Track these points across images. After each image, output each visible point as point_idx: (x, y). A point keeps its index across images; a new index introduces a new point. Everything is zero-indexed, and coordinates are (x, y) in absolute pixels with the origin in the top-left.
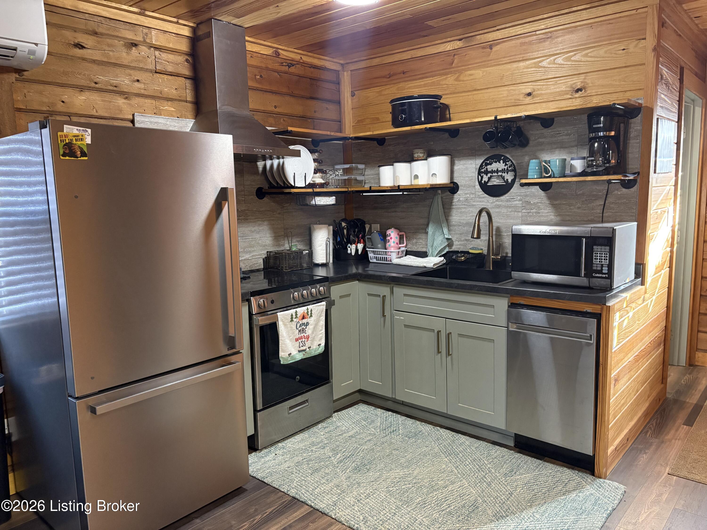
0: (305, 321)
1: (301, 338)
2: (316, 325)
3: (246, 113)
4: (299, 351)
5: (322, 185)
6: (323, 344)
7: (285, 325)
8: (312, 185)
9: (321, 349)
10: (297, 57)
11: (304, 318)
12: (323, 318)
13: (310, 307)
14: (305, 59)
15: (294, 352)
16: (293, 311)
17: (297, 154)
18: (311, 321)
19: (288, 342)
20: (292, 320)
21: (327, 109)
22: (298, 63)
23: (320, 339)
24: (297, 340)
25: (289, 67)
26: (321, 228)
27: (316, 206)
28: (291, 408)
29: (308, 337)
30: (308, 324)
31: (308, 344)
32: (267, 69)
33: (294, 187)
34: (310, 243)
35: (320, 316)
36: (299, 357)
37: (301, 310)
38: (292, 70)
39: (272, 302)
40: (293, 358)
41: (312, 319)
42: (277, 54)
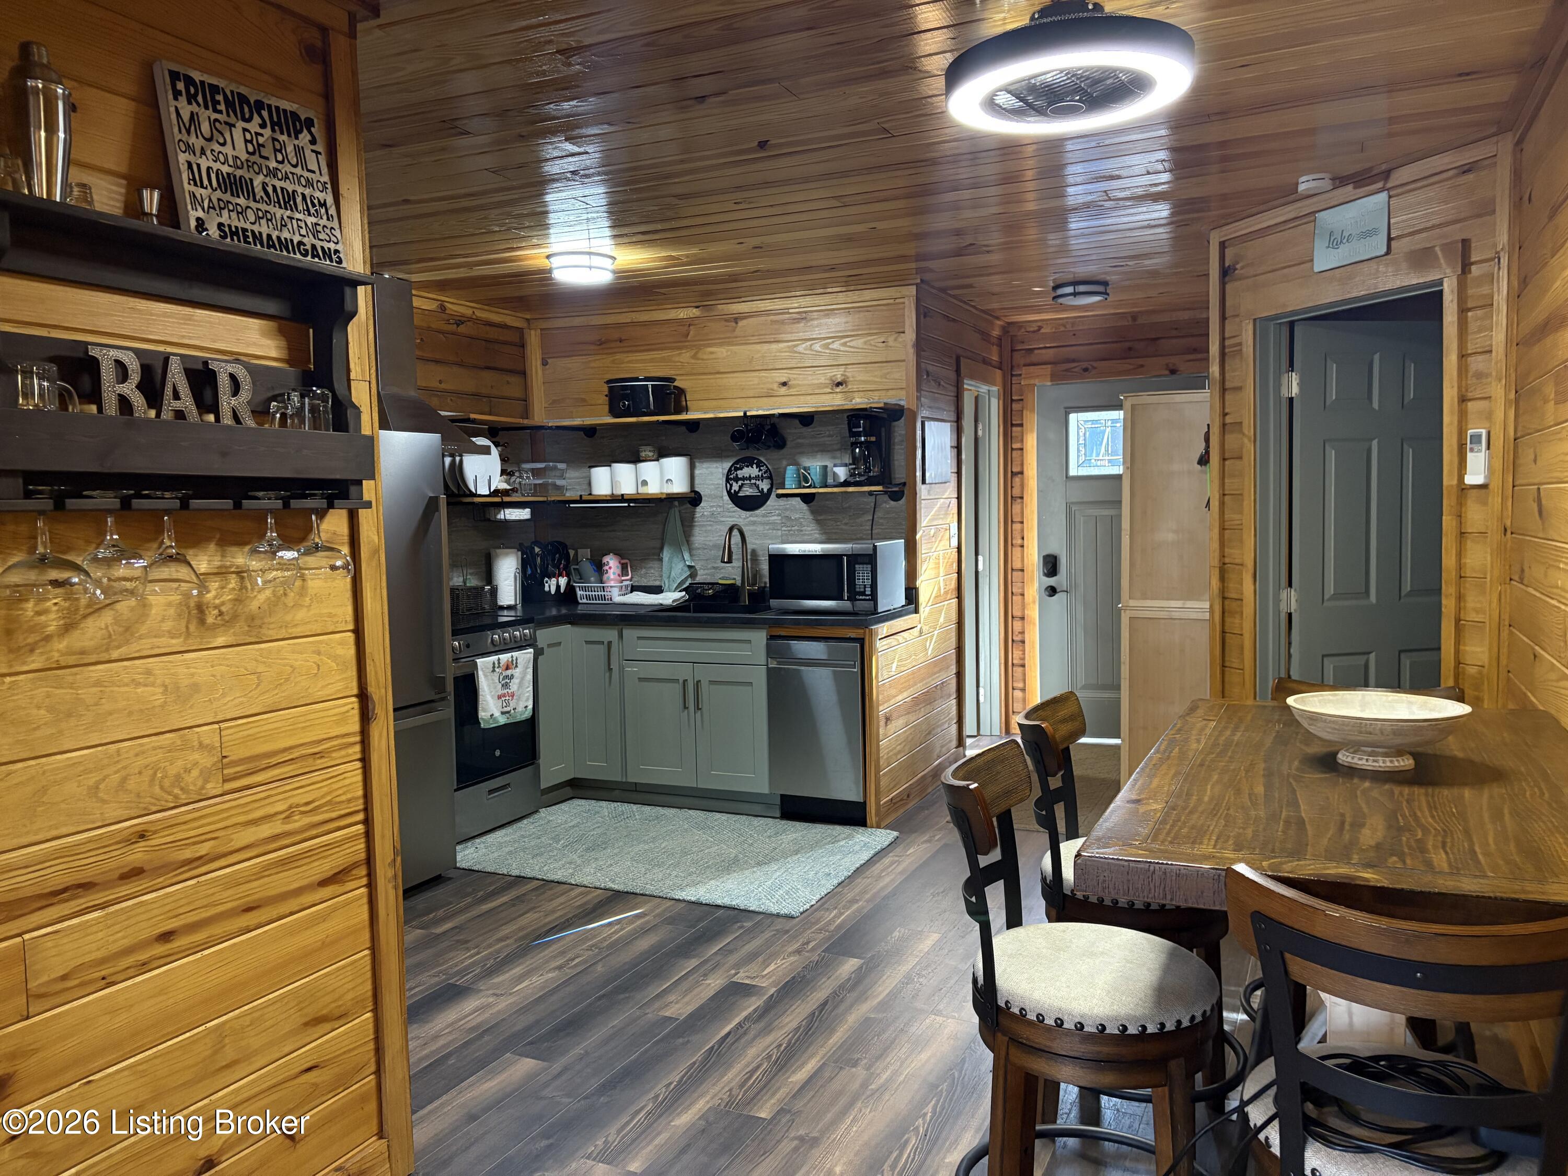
0: (509, 672)
1: (504, 695)
2: (522, 679)
3: (412, 393)
4: (503, 713)
5: (506, 493)
6: (530, 707)
7: (485, 676)
8: (496, 493)
9: (528, 714)
10: (468, 312)
11: (507, 668)
12: (530, 671)
13: (515, 654)
14: (479, 314)
15: (497, 714)
16: (494, 658)
17: (486, 451)
18: (517, 672)
19: (489, 698)
20: (494, 671)
21: (508, 383)
22: (470, 319)
23: (527, 700)
24: (499, 697)
25: (458, 325)
26: (507, 554)
27: (506, 522)
28: (491, 792)
29: (513, 695)
30: (512, 677)
31: (513, 704)
32: (429, 329)
33: (476, 495)
35: (527, 668)
36: (502, 720)
37: (505, 657)
38: (462, 329)
39: (468, 646)
40: (495, 720)
41: (518, 670)
42: (443, 308)
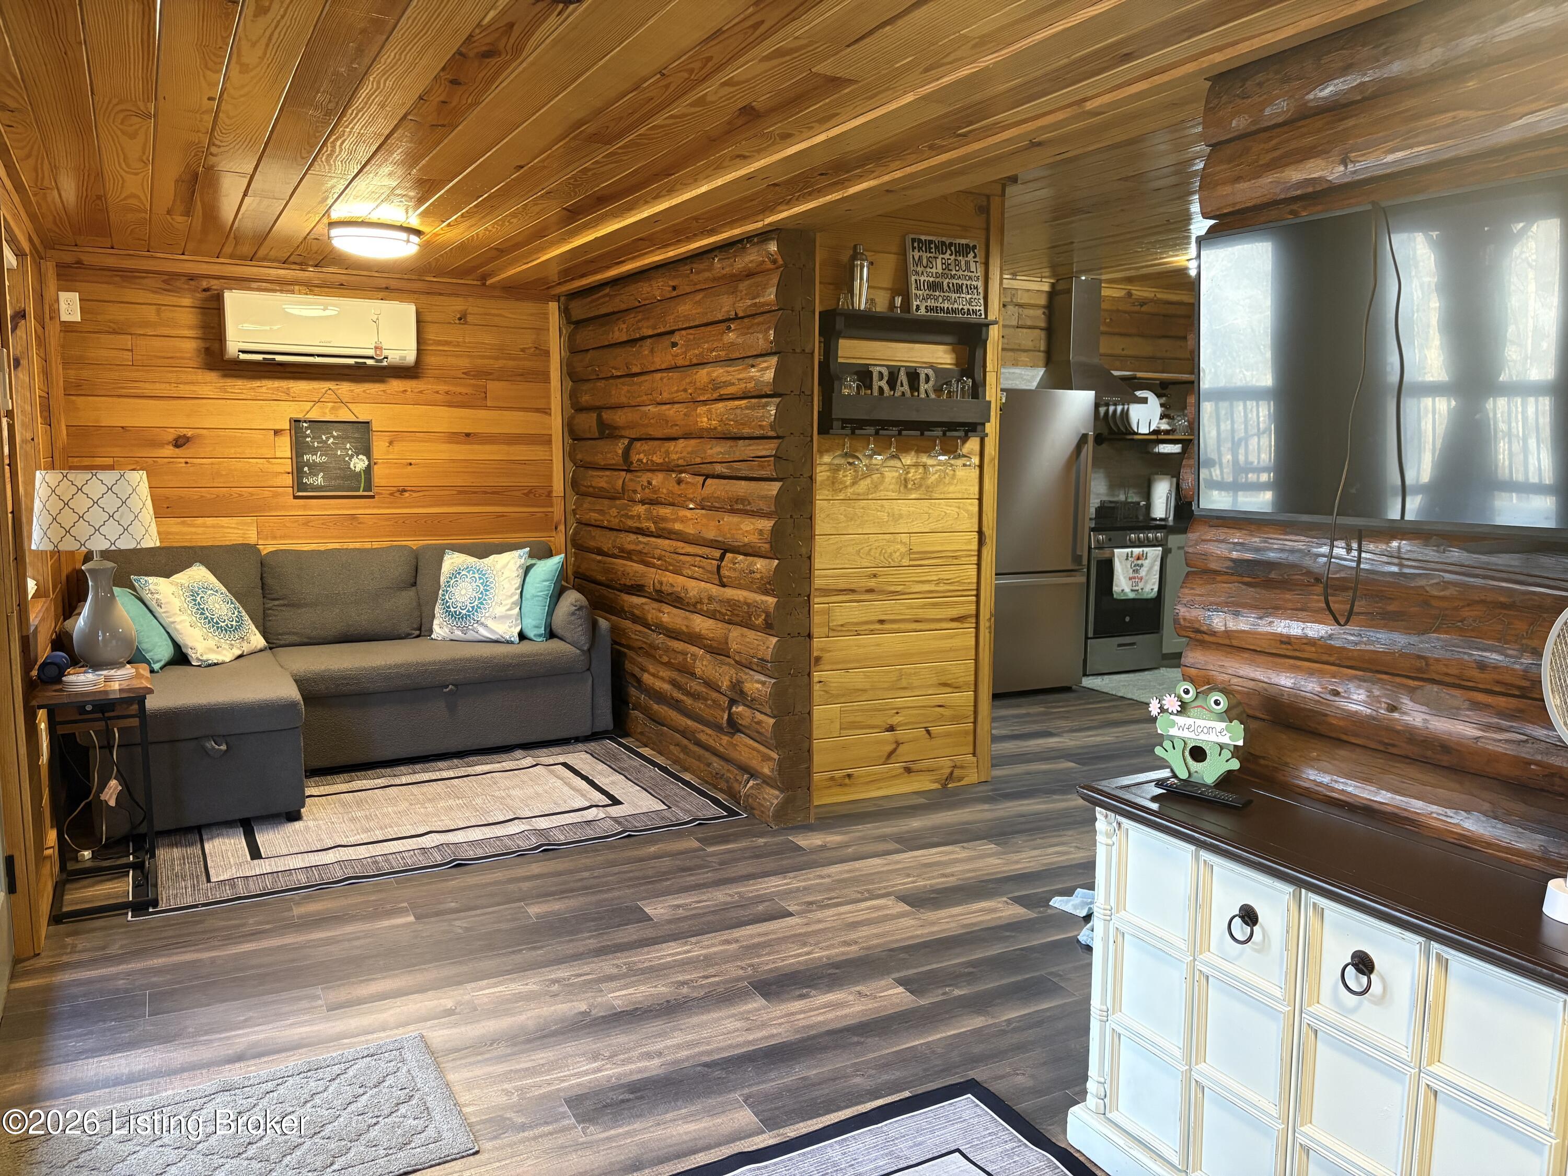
0: (1140, 562)
1: (1134, 578)
2: (1151, 568)
3: (1096, 361)
4: (1132, 590)
5: (1167, 432)
6: (1156, 589)
7: (1120, 562)
8: (1156, 432)
9: (1154, 594)
10: (1151, 295)
11: (1138, 559)
12: (1158, 563)
13: (1146, 549)
14: (1159, 296)
15: (1127, 590)
16: (1129, 550)
17: (1144, 401)
18: (1146, 563)
19: (1122, 578)
20: (1127, 559)
21: (1181, 347)
22: (1151, 300)
23: (1154, 584)
24: (1130, 579)
25: (1141, 306)
26: (1163, 479)
27: (1159, 454)
28: (1120, 645)
29: (1141, 579)
30: (1142, 566)
31: (1141, 585)
32: (1118, 311)
33: (1137, 434)
34: (1148, 496)
35: (1155, 561)
36: (1132, 595)
37: (1137, 551)
38: (1144, 309)
39: (1110, 540)
40: (1125, 594)
41: (1147, 561)
42: (1129, 294)
